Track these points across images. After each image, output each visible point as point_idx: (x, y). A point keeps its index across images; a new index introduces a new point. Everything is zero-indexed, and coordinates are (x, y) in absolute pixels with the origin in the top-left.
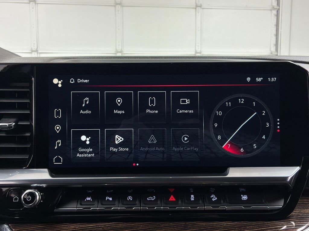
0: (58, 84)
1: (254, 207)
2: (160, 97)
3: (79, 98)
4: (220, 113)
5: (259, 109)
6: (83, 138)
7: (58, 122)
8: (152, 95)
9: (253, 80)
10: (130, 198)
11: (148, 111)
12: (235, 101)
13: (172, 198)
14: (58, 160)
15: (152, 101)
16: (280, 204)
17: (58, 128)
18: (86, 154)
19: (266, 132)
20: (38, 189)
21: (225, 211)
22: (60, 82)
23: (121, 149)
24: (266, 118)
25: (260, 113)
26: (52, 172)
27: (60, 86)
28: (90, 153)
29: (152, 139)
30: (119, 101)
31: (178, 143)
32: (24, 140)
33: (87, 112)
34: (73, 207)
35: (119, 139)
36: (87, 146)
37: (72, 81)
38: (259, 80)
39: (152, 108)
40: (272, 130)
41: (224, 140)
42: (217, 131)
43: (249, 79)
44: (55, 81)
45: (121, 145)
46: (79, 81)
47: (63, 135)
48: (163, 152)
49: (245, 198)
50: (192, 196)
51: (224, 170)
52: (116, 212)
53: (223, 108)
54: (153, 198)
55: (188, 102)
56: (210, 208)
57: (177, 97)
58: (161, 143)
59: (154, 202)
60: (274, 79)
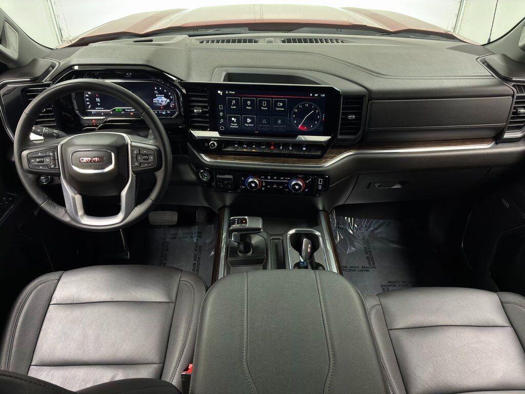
1: (309, 153)
2: (268, 102)
3: (230, 101)
4: (296, 111)
5: (315, 109)
6: (233, 119)
7: (221, 111)
8: (264, 100)
9: (313, 95)
10: (254, 146)
11: (262, 108)
12: (304, 105)
13: (272, 147)
14: (222, 128)
15: (264, 104)
16: (319, 153)
17: (221, 114)
18: (234, 126)
19: (318, 120)
20: (214, 140)
23: (250, 125)
24: (318, 114)
25: (315, 111)
26: (220, 133)
27: (221, 94)
28: (236, 126)
29: (264, 121)
30: (249, 103)
31: (276, 123)
32: (207, 117)
33: (234, 107)
34: (230, 149)
35: (249, 120)
36: (235, 123)
37: (227, 92)
38: (316, 95)
39: (264, 107)
40: (320, 119)
41: (298, 124)
42: (294, 119)
43: (311, 95)
44: (219, 92)
45: (250, 123)
46: (230, 92)
47: (223, 117)
48: (269, 127)
49: (304, 149)
50: (281, 147)
52: (248, 152)
53: (298, 108)
54: (264, 147)
55: (281, 104)
56: (289, 152)
57: (276, 102)
58: (268, 123)
59: (264, 149)
60: (324, 95)
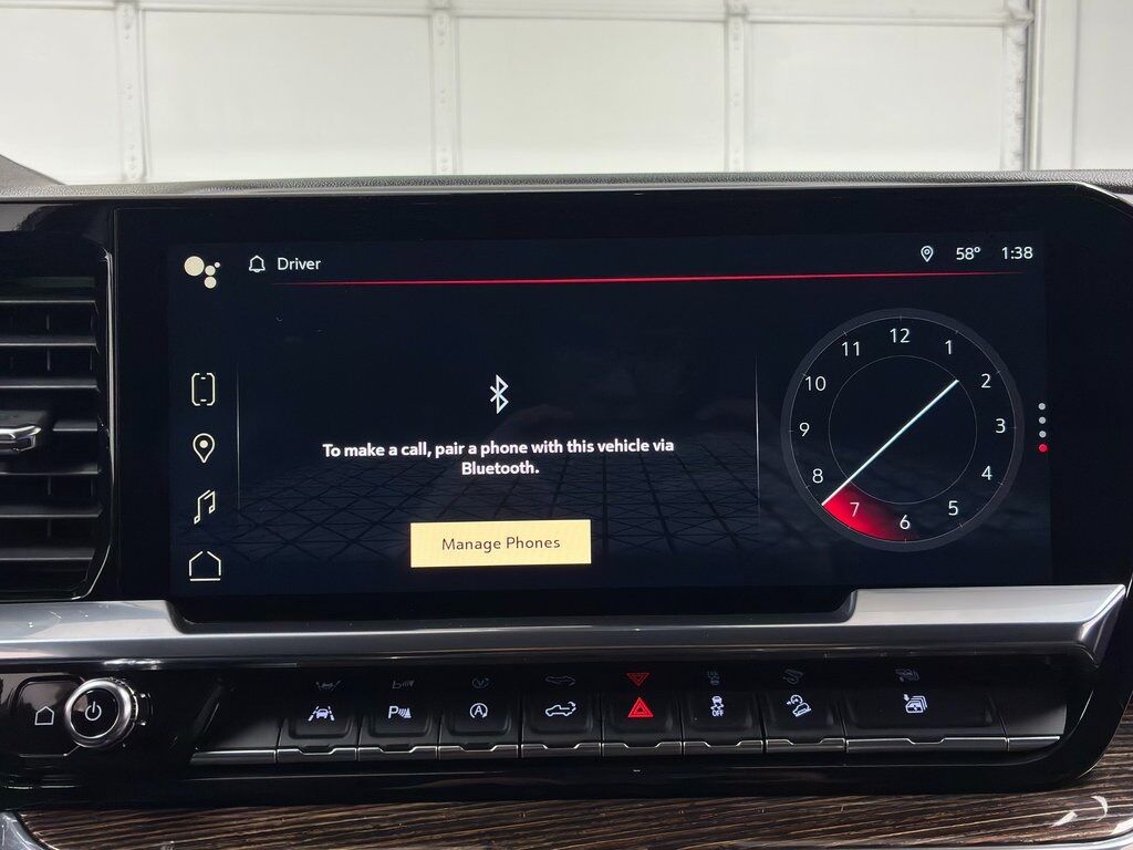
0: (204, 275)
1: (953, 740)
4: (820, 384)
5: (970, 365)
7: (204, 420)
9: (945, 256)
10: (479, 709)
12: (875, 338)
13: (640, 710)
14: (205, 567)
16: (1052, 729)
17: (204, 444)
19: (996, 450)
20: (129, 676)
21: (841, 756)
22: (211, 270)
24: (995, 402)
25: (970, 381)
26: (187, 611)
27: (210, 283)
32: (79, 492)
34: (261, 745)
37: (257, 264)
38: (967, 254)
40: (1017, 446)
42: (810, 453)
43: (927, 252)
44: (194, 266)
46: (285, 264)
49: (917, 704)
50: (717, 700)
51: (836, 601)
52: (426, 763)
53: (831, 364)
54: (567, 710)
56: (785, 744)
59: (572, 725)
60: (1027, 253)
